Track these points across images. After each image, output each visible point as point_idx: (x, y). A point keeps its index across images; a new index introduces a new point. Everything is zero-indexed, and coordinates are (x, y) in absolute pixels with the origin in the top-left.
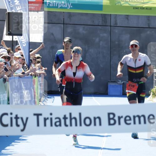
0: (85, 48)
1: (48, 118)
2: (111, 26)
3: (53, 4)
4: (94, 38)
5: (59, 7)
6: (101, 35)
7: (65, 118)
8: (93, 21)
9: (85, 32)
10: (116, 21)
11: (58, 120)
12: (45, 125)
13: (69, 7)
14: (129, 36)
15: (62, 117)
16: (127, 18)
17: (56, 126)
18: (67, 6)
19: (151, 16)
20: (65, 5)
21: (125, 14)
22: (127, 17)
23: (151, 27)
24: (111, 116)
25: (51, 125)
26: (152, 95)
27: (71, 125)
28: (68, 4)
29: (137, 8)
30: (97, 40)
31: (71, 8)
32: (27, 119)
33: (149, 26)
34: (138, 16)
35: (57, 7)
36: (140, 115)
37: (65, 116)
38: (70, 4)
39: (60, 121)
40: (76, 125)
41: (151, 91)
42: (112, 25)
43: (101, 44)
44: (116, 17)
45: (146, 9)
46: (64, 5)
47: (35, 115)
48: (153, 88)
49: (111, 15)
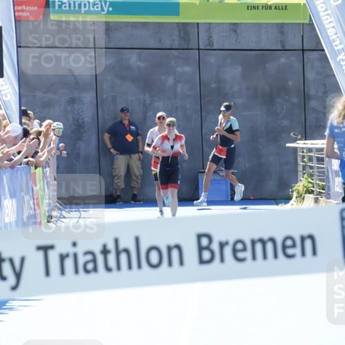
0: (145, 100)
1: (68, 255)
2: (199, 49)
3: (70, 5)
4: (163, 78)
5: (83, 12)
6: (179, 69)
7: (105, 252)
8: (160, 41)
9: (142, 65)
10: (211, 37)
11: (89, 257)
12: (63, 272)
13: (106, 9)
14: (240, 69)
15: (97, 249)
16: (235, 31)
17: (87, 271)
18: (100, 9)
19: (287, 24)
20: (95, 7)
21: (230, 21)
22: (234, 27)
23: (287, 48)
24: (205, 242)
25: (77, 271)
26: (297, 197)
27: (119, 268)
28: (103, 3)
29: (254, 8)
30: (171, 80)
31: (109, 13)
32: (23, 260)
33: (283, 45)
34: (259, 25)
35: (79, 12)
36: (266, 237)
37: (105, 246)
38: (108, 4)
39: (94, 261)
40: (130, 267)
41: (294, 189)
42: (201, 47)
43: (179, 90)
44: (210, 28)
45: (276, 8)
46: (93, 7)
47: (39, 248)
48: (297, 183)
49: (198, 24)
